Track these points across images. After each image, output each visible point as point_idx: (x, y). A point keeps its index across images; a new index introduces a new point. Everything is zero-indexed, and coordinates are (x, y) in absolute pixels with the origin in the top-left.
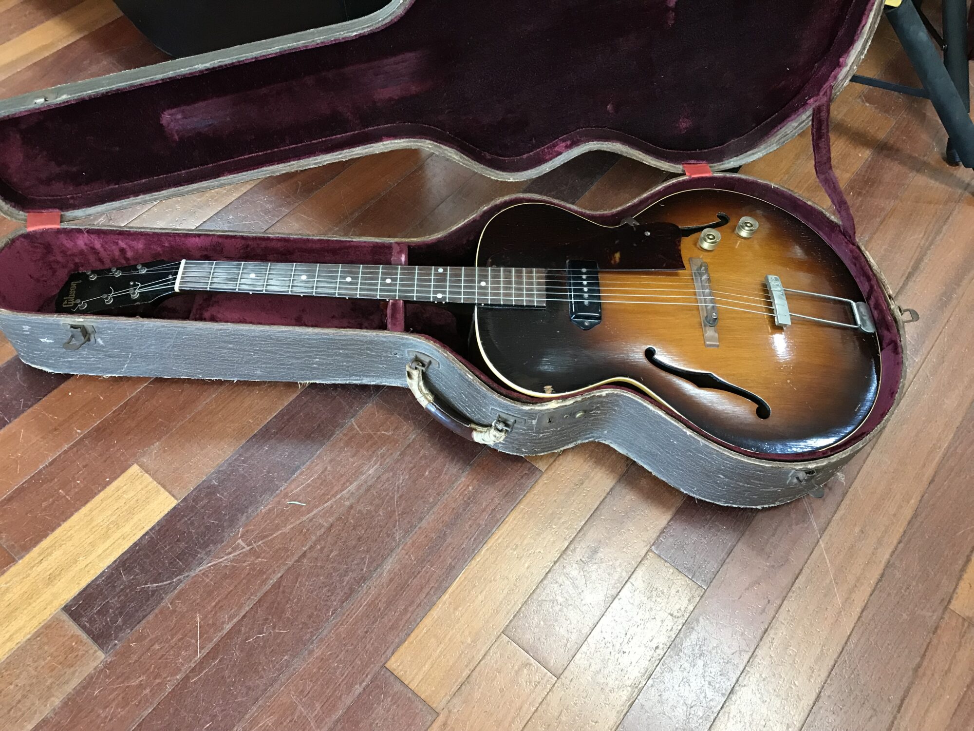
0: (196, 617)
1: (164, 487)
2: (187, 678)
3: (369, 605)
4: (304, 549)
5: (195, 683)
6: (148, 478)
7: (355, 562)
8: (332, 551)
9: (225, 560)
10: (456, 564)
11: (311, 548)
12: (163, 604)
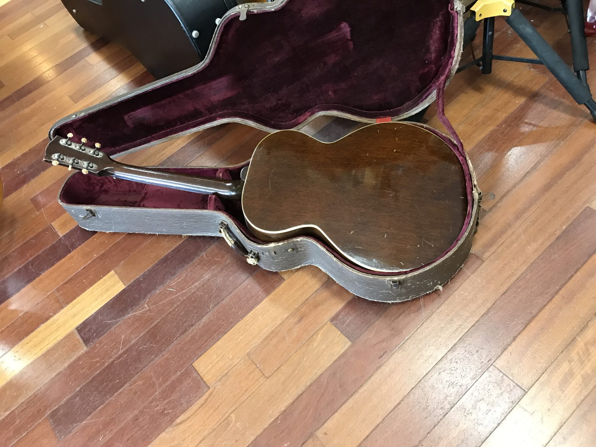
0: (122, 336)
1: (122, 280)
2: (114, 361)
3: (191, 337)
4: (171, 310)
5: (116, 363)
6: (116, 277)
7: (191, 317)
8: (182, 312)
9: (138, 313)
10: (234, 321)
11: (174, 310)
12: (111, 329)
